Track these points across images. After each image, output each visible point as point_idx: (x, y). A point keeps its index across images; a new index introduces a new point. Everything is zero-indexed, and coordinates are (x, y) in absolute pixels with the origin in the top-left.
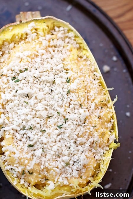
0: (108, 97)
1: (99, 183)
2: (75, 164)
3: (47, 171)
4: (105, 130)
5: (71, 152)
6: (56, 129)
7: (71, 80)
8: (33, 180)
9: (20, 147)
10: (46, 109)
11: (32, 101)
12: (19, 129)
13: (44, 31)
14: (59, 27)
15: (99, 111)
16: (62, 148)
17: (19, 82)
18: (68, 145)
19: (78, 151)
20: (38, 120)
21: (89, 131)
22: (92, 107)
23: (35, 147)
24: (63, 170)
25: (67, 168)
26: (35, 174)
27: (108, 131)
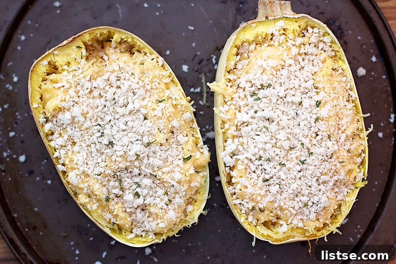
0: (362, 124)
1: (337, 228)
2: (314, 206)
3: (280, 210)
4: (353, 166)
5: (312, 192)
6: (298, 164)
7: (322, 104)
8: (263, 218)
9: (253, 180)
10: (288, 139)
11: (273, 127)
12: (254, 158)
13: (295, 32)
14: (313, 28)
15: (349, 144)
16: (302, 186)
17: (260, 101)
18: (310, 184)
19: (320, 191)
20: (278, 151)
21: (335, 169)
22: (343, 139)
23: (271, 181)
24: (299, 211)
25: (305, 209)
26: (266, 212)
27: (356, 167)
